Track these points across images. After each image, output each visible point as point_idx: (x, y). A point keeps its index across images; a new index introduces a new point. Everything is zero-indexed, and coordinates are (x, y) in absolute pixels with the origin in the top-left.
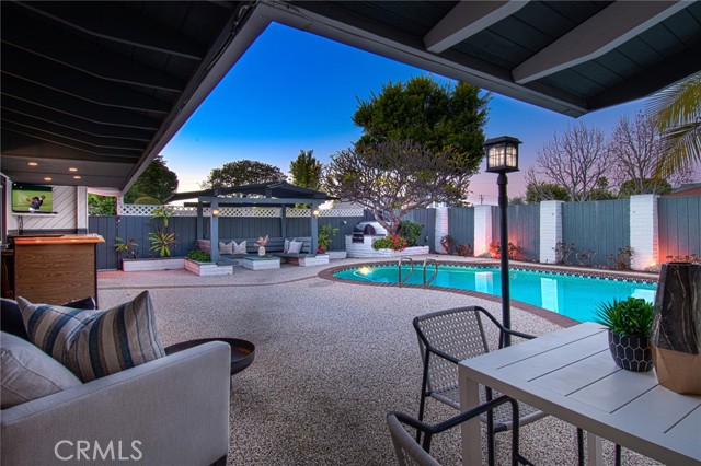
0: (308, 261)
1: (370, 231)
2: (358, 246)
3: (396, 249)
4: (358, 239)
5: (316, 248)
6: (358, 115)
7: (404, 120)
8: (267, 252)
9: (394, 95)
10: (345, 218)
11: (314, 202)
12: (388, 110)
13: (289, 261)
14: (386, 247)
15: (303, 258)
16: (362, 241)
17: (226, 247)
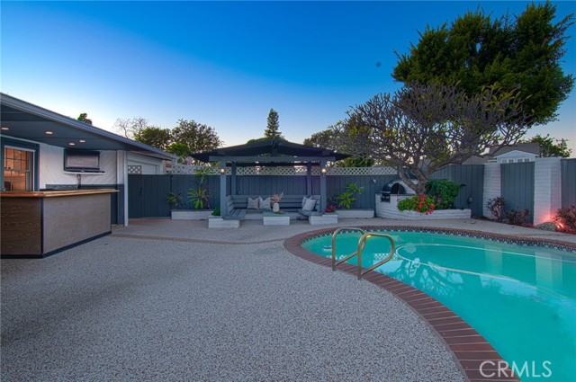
0: (314, 220)
1: (398, 190)
3: (421, 211)
4: (386, 199)
7: (444, 66)
8: (280, 208)
9: (430, 40)
10: (375, 177)
11: (323, 159)
12: (424, 57)
14: (411, 208)
15: (312, 216)
16: (388, 200)
17: (253, 202)
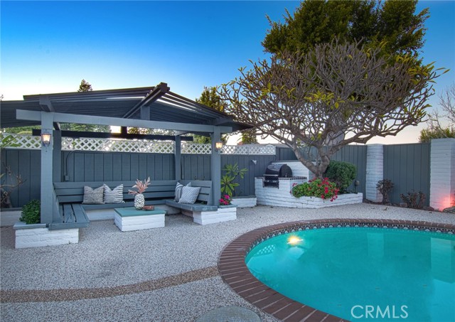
0: (207, 218)
1: (287, 173)
2: (271, 191)
3: (324, 197)
4: (271, 182)
5: (218, 197)
6: (269, 38)
8: (146, 199)
10: (254, 157)
11: (217, 130)
13: (181, 214)
14: (313, 194)
15: (199, 212)
16: (276, 185)
17: (92, 193)
